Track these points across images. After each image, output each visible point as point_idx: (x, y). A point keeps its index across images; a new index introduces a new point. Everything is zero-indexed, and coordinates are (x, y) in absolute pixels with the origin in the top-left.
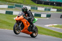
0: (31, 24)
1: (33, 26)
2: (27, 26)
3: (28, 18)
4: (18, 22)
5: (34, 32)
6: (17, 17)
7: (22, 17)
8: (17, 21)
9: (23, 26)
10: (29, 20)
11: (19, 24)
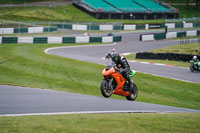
0: (128, 79)
1: (130, 83)
2: (121, 84)
3: (121, 70)
4: (108, 78)
5: (133, 92)
6: (104, 71)
7: (112, 70)
8: (105, 76)
9: (115, 83)
10: (124, 75)
11: (108, 82)
